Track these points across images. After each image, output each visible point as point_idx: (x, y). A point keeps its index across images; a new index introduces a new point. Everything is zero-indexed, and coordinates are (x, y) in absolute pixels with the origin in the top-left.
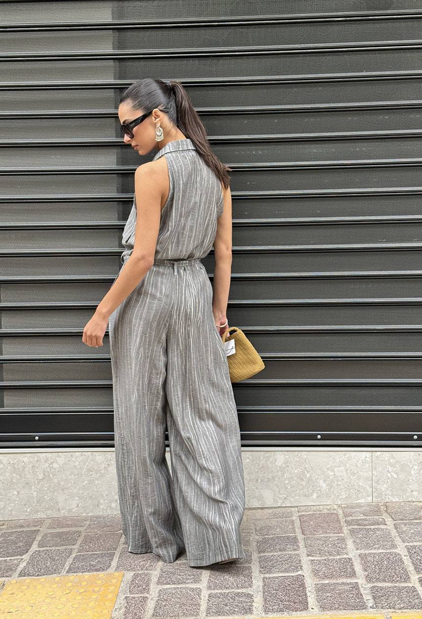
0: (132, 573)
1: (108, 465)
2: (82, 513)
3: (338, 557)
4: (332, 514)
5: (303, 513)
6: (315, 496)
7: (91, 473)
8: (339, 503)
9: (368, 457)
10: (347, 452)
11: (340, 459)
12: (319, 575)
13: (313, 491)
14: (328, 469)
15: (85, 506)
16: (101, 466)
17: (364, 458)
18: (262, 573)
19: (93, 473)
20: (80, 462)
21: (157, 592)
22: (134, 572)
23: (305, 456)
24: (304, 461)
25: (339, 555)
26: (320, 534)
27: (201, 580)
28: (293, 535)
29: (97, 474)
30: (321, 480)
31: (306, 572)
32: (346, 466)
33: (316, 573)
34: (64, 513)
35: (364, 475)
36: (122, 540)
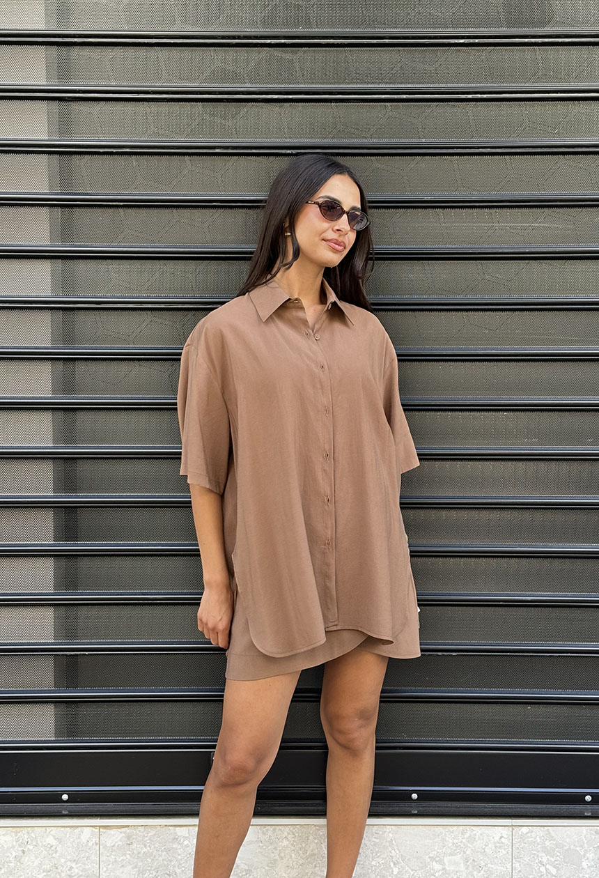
9: (506, 837)
10: (468, 828)
11: (455, 841)
14: (432, 859)
16: (9, 854)
17: (497, 838)
24: (388, 844)
29: (1, 869)
32: (464, 853)
35: (497, 869)
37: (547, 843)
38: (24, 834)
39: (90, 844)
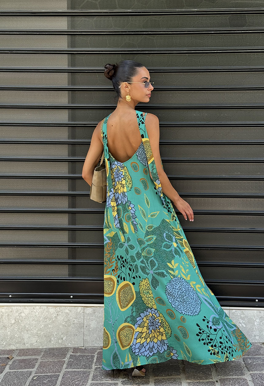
1: (58, 315)
2: (39, 346)
7: (46, 320)
15: (41, 342)
16: (53, 315)
20: (39, 313)
29: (50, 320)
34: (27, 346)
36: (65, 366)
37: (242, 316)
38: (58, 309)
39: (81, 312)
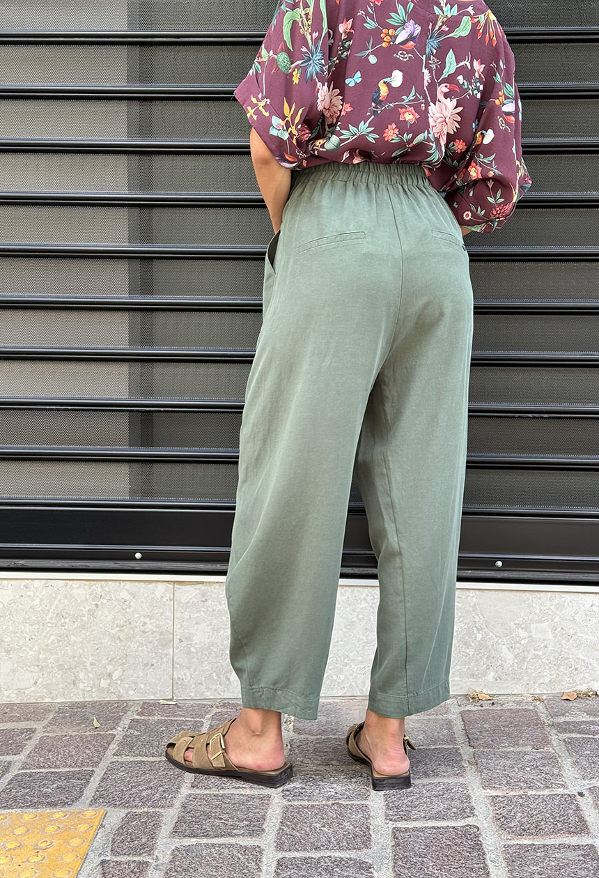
0: (123, 812)
1: (97, 606)
2: (43, 698)
3: (546, 792)
4: (526, 710)
5: (469, 708)
6: (491, 676)
7: (63, 621)
8: (538, 692)
9: (597, 605)
10: (556, 594)
11: (542, 608)
12: (510, 828)
13: (488, 667)
14: (518, 625)
15: (48, 685)
16: (81, 608)
17: (588, 606)
18: (391, 820)
19: (67, 620)
20: (41, 600)
21: (169, 852)
22: (127, 811)
23: (474, 600)
24: (471, 609)
25: (548, 787)
26: (505, 747)
27: (263, 830)
28: (451, 746)
29: (74, 622)
30: (504, 647)
31: (483, 819)
32: (553, 620)
33: (502, 822)
34: (8, 697)
35: (587, 638)
36: (113, 747)
38: (97, 588)
39: (164, 600)
